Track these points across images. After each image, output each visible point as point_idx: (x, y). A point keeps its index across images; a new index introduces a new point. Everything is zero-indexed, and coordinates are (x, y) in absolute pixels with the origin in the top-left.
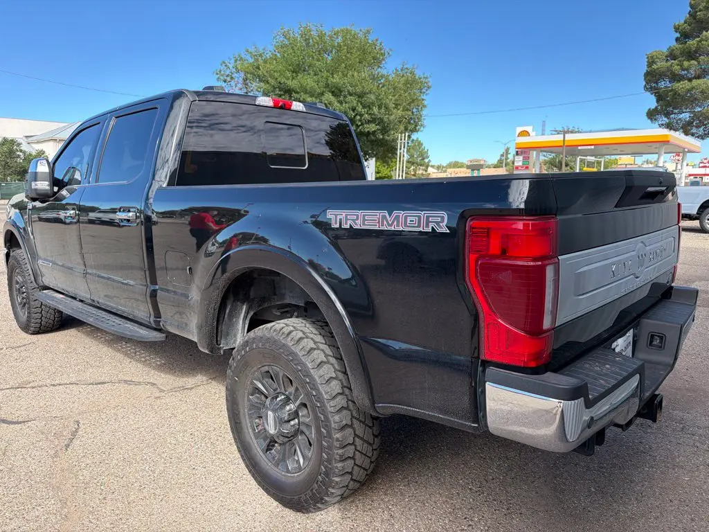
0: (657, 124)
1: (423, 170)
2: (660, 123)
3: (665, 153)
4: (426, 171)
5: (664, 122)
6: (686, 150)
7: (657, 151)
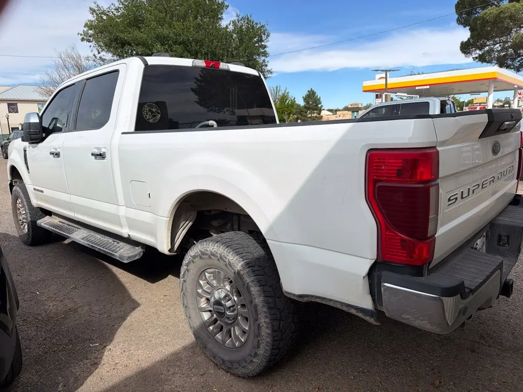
0: (471, 57)
1: (317, 113)
2: (474, 56)
3: (494, 91)
4: (319, 114)
5: (477, 55)
6: (516, 86)
7: (487, 89)
